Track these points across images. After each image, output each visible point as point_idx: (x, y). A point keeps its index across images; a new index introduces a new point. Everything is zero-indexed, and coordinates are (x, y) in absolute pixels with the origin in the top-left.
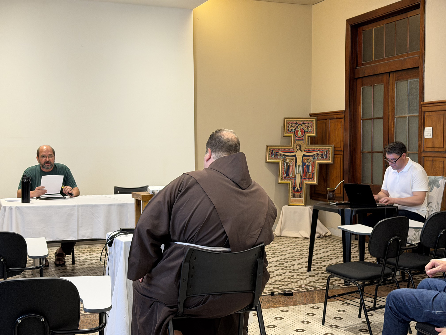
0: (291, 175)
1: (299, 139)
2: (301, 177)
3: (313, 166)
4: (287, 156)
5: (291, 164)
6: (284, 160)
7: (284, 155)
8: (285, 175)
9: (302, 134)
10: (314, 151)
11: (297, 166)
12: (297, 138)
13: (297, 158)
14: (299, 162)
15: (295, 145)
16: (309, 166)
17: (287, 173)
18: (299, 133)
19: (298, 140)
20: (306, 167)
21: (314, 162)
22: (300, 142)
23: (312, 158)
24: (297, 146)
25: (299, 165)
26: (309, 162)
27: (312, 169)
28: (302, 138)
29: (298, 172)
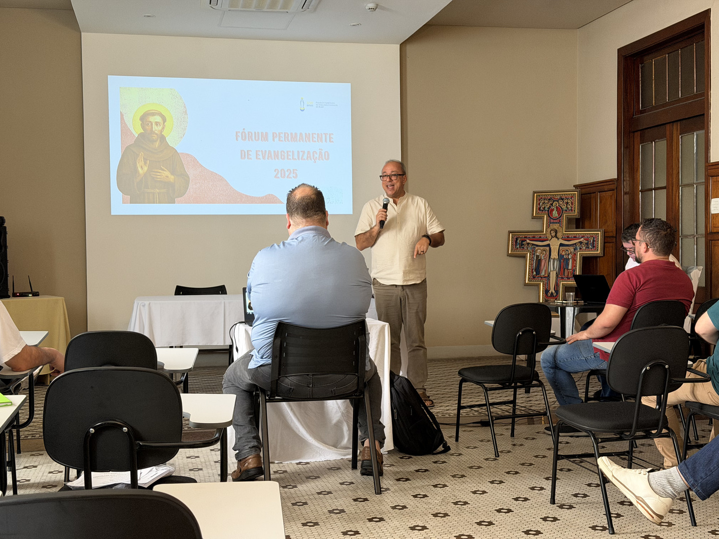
0: (543, 273)
1: (555, 221)
2: (557, 276)
3: (574, 260)
4: (537, 246)
5: (543, 258)
6: (533, 252)
7: (533, 244)
8: (535, 273)
9: (559, 214)
10: (575, 238)
11: (552, 260)
12: (552, 221)
13: (552, 249)
14: (554, 255)
15: (549, 230)
16: (569, 259)
17: (538, 269)
18: (554, 212)
19: (553, 223)
20: (564, 261)
21: (575, 254)
22: (556, 226)
23: (572, 248)
24: (552, 232)
25: (554, 259)
26: (569, 254)
27: (573, 263)
28: (558, 220)
29: (552, 269)
